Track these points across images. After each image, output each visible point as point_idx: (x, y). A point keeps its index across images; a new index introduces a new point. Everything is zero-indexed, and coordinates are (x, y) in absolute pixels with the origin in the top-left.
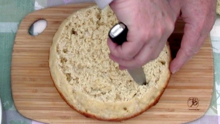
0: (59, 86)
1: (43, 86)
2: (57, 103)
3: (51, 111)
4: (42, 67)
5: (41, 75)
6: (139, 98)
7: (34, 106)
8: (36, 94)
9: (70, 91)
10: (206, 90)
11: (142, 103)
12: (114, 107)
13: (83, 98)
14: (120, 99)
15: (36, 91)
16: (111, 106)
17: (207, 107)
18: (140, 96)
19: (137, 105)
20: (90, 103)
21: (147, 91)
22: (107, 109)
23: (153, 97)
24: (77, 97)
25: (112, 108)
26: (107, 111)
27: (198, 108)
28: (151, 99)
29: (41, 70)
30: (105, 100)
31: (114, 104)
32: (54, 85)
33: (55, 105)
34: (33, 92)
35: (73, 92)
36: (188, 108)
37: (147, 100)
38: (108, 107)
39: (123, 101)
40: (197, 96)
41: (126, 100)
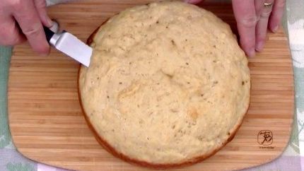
1: (54, 114)
2: (72, 138)
3: (65, 150)
4: (52, 87)
5: (51, 98)
7: (42, 143)
8: (42, 126)
10: (283, 120)
15: (43, 122)
27: (272, 145)
29: (50, 92)
32: (84, 114)
33: (69, 141)
34: (39, 122)
36: (257, 145)
40: (271, 129)
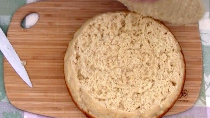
4: (34, 59)
6: (142, 112)
9: (78, 88)
12: (115, 115)
13: (88, 98)
14: (123, 109)
16: (113, 113)
18: (143, 110)
21: (151, 108)
22: (108, 115)
23: (155, 115)
24: (82, 96)
27: (187, 99)
30: (108, 106)
31: (116, 111)
35: (80, 90)
38: (109, 113)
39: (125, 110)
41: (128, 111)
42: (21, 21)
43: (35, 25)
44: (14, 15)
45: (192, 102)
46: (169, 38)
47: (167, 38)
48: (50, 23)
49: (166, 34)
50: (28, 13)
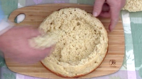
0: (55, 70)
6: (100, 52)
9: (62, 69)
11: (102, 54)
12: (90, 64)
13: (72, 69)
14: (91, 58)
16: (88, 65)
17: (121, 66)
18: (100, 51)
19: (100, 57)
20: (76, 69)
21: (102, 47)
22: (87, 67)
23: (106, 49)
24: (68, 70)
25: (89, 65)
26: (87, 68)
28: (105, 50)
30: (83, 63)
31: (89, 63)
35: (64, 69)
36: (109, 66)
37: (104, 52)
38: (87, 66)
39: (92, 59)
40: (115, 59)
41: (94, 57)
42: (14, 18)
43: (23, 21)
44: (10, 15)
45: (118, 67)
46: (78, 11)
47: (77, 11)
48: (32, 20)
49: (75, 10)
50: (19, 14)
